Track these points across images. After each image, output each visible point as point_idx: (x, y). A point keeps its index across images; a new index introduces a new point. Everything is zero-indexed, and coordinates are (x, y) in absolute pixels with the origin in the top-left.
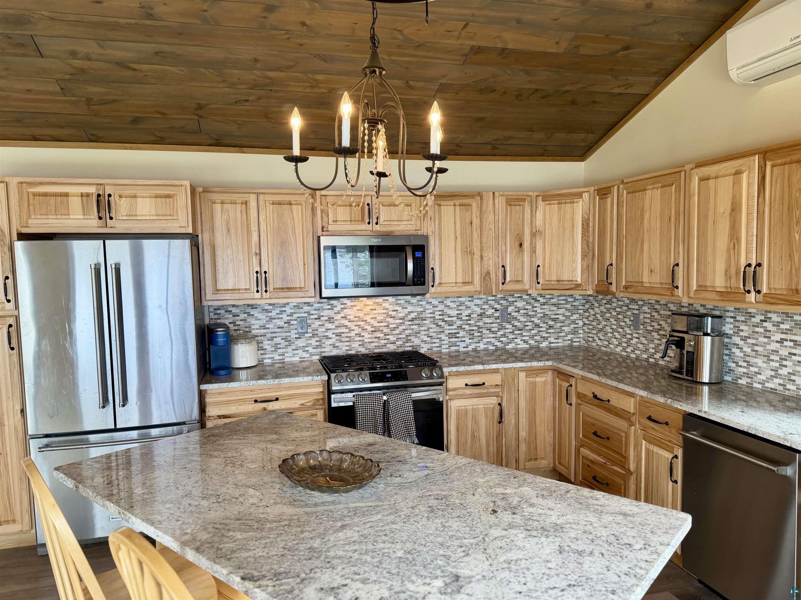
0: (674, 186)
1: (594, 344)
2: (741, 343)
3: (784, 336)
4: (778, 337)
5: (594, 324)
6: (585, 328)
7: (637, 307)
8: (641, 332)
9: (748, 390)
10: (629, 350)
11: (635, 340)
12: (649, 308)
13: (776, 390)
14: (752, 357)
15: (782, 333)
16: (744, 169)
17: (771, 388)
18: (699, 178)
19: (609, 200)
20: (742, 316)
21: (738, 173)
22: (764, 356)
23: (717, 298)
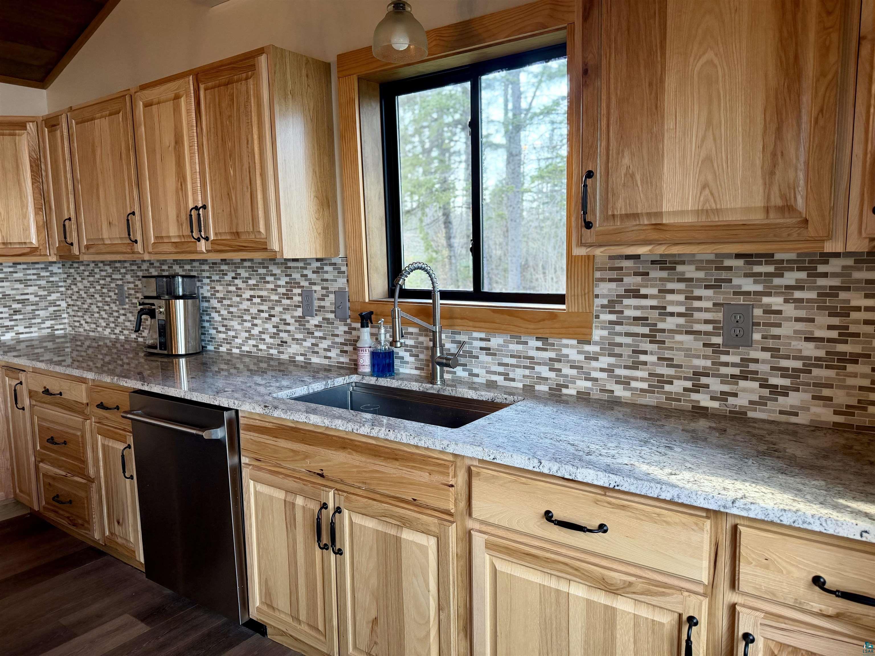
0: (121, 114)
1: (81, 330)
2: (218, 305)
3: (252, 293)
4: (247, 294)
5: (79, 303)
6: (69, 310)
7: (120, 277)
8: (127, 306)
9: (229, 358)
10: (117, 331)
11: (122, 318)
12: (132, 277)
13: (251, 352)
14: (230, 319)
15: (251, 289)
16: (182, 93)
17: (247, 352)
18: (143, 104)
19: (58, 133)
20: (217, 274)
21: (177, 97)
22: (239, 317)
23: (173, 250)
